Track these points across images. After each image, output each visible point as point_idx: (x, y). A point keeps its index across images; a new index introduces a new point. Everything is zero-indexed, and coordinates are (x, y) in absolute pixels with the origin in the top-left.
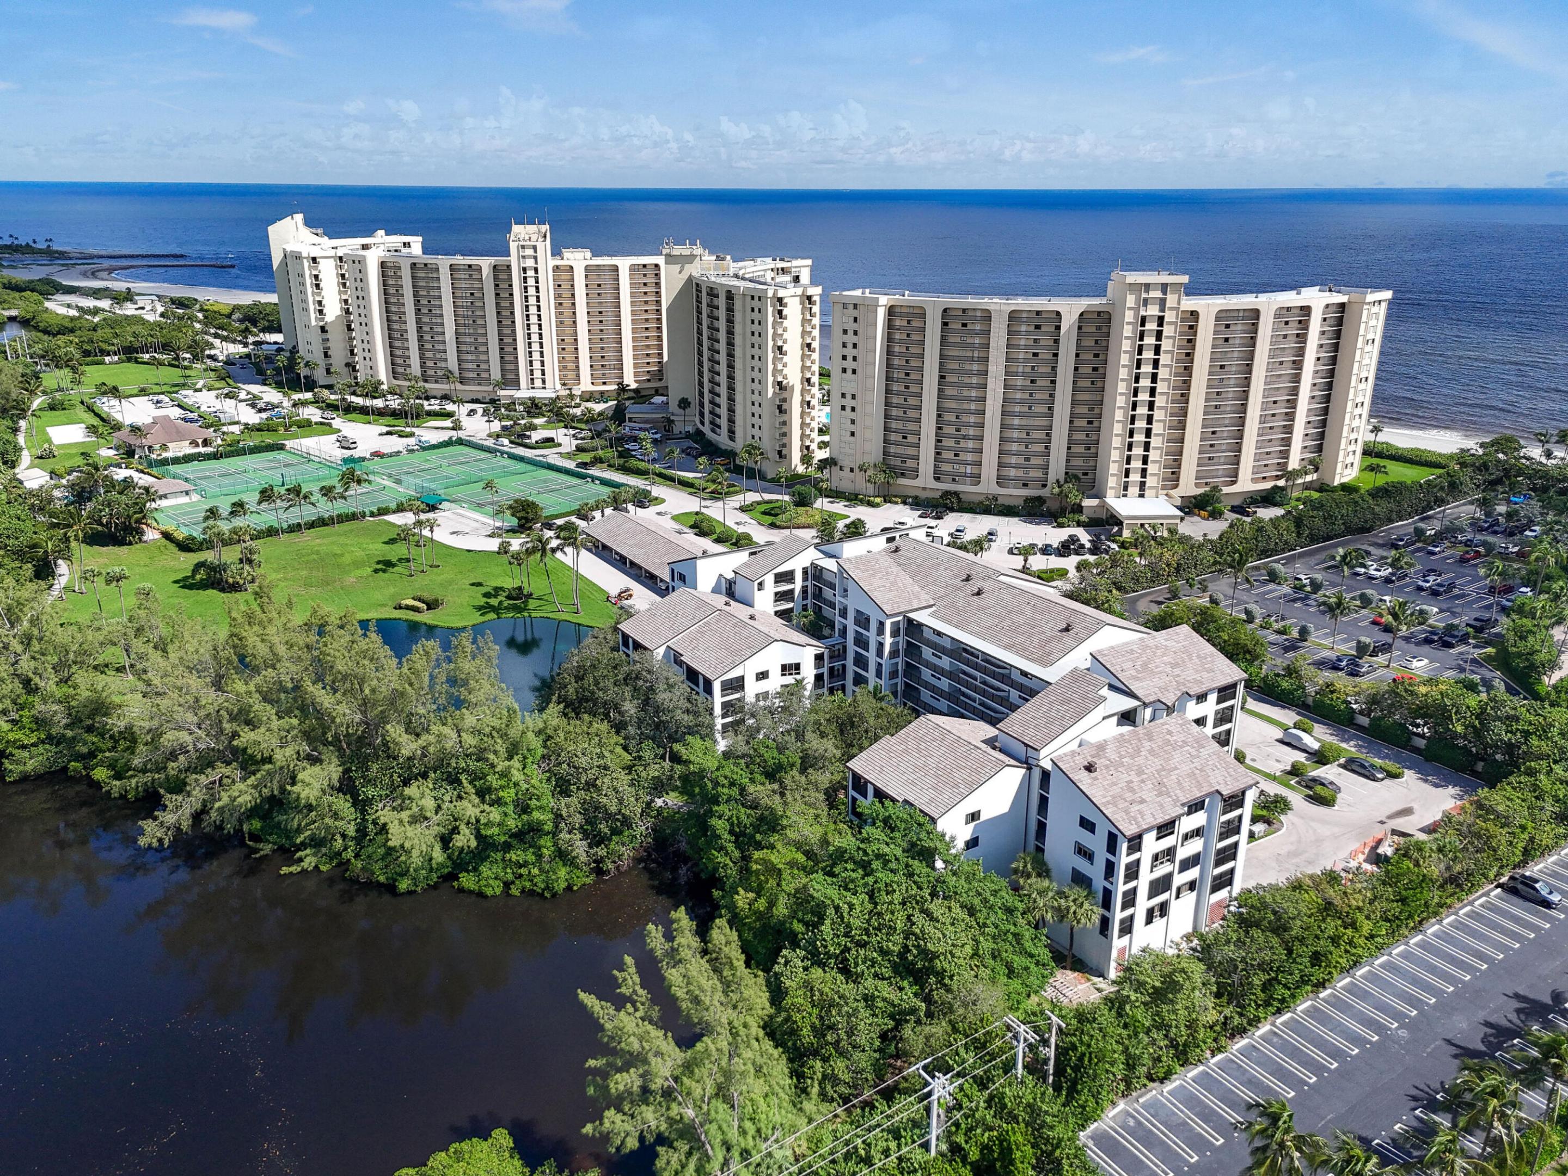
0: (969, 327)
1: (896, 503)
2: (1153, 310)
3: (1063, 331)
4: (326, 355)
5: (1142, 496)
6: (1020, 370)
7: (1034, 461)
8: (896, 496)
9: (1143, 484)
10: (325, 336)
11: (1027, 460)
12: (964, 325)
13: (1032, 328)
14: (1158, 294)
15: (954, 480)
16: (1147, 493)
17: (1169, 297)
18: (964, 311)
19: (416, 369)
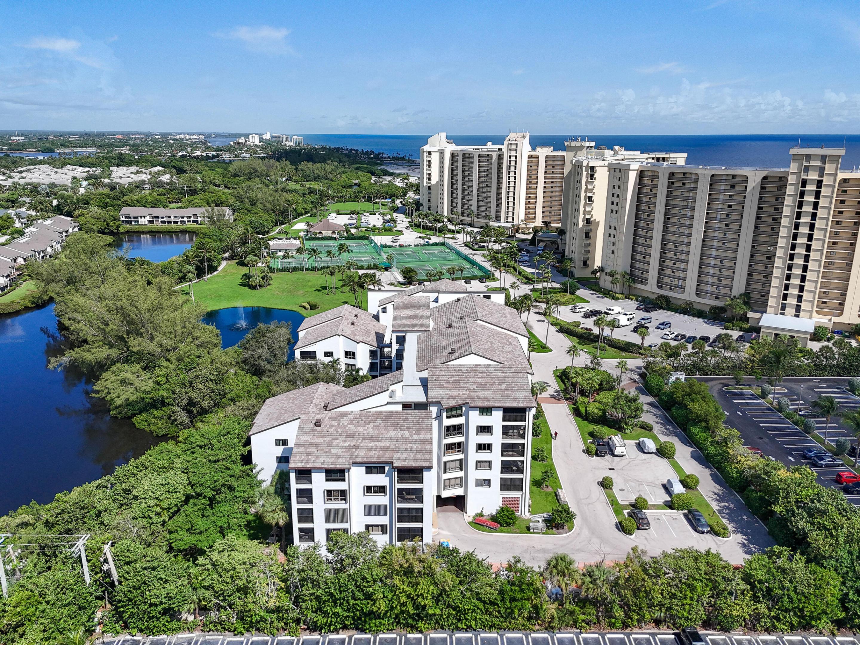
0: (687, 185)
1: (632, 299)
2: (813, 175)
3: (748, 190)
4: (429, 201)
5: (797, 316)
6: (719, 216)
7: (725, 282)
8: (633, 295)
9: (798, 308)
10: (430, 191)
11: (720, 280)
12: (684, 184)
13: (729, 188)
14: (819, 163)
15: (671, 289)
16: (801, 314)
17: (827, 166)
18: (684, 174)
19: (459, 210)
